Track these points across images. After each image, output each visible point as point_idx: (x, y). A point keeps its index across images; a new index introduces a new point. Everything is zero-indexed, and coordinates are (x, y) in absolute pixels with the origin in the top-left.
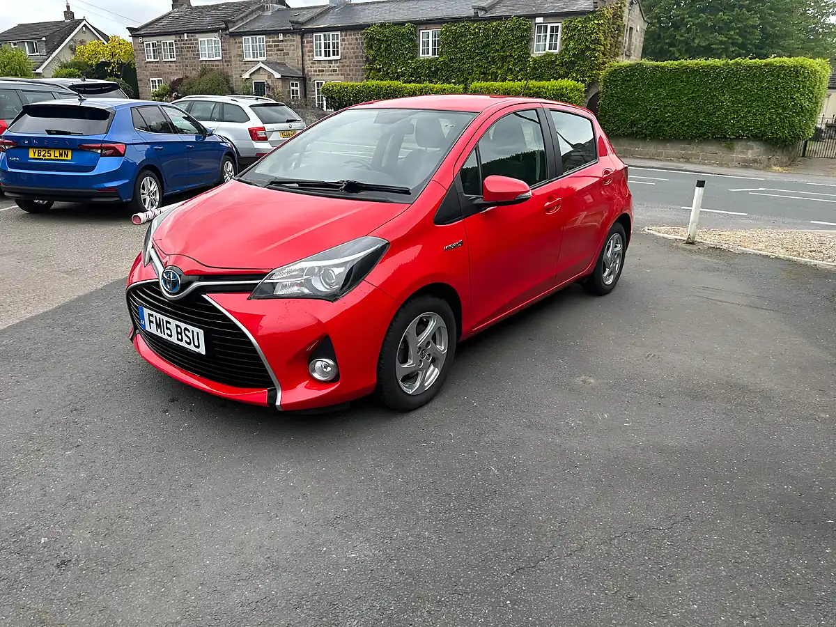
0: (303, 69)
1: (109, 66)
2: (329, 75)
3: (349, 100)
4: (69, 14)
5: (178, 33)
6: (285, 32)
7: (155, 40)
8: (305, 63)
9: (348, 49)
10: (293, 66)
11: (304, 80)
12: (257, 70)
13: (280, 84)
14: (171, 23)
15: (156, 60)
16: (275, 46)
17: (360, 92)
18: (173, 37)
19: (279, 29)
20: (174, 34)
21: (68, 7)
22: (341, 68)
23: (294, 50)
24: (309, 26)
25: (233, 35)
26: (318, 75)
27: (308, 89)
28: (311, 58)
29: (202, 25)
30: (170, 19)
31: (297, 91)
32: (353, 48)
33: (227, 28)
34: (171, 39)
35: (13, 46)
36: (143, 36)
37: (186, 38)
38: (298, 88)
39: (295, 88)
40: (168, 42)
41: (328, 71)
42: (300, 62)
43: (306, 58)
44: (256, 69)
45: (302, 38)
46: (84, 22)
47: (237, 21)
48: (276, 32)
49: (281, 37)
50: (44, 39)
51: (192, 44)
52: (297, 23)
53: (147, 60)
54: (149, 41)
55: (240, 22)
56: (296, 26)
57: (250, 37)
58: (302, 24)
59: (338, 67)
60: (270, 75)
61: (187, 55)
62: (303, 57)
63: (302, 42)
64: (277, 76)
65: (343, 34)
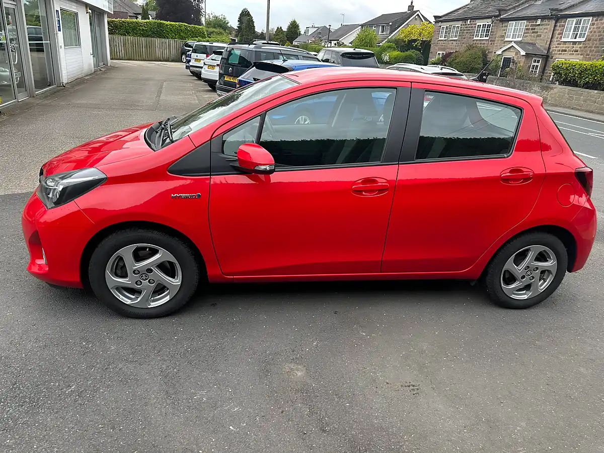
0: (549, 48)
1: (415, 42)
2: (570, 54)
3: (574, 76)
4: (411, 7)
5: (465, 19)
6: (543, 18)
7: (448, 24)
8: (552, 44)
9: (595, 32)
10: (541, 46)
11: (546, 58)
12: (509, 48)
13: (523, 59)
14: (465, 12)
15: (445, 39)
16: (532, 29)
17: (586, 70)
18: (461, 22)
19: (540, 15)
20: (462, 20)
21: (412, 2)
22: (582, 49)
23: (546, 32)
24: (566, 13)
25: (503, 21)
26: (559, 54)
27: (547, 65)
28: (559, 39)
29: (485, 13)
30: (466, 9)
31: (537, 66)
32: (600, 32)
33: (500, 15)
34: (459, 24)
35: (374, 28)
36: (442, 22)
37: (469, 23)
38: (539, 64)
39: (536, 64)
40: (456, 26)
41: (570, 51)
42: (548, 43)
43: (555, 39)
44: (507, 47)
45: (556, 23)
46: (418, 13)
47: (509, 10)
48: (536, 18)
49: (539, 22)
50: (391, 24)
51: (472, 27)
52: (557, 10)
53: (440, 39)
54: (445, 25)
55: (512, 10)
56: (554, 13)
57: (514, 22)
58: (561, 11)
59: (580, 48)
60: (518, 52)
61: (466, 35)
62: (552, 38)
63: (555, 26)
64: (523, 53)
65: (595, 19)
